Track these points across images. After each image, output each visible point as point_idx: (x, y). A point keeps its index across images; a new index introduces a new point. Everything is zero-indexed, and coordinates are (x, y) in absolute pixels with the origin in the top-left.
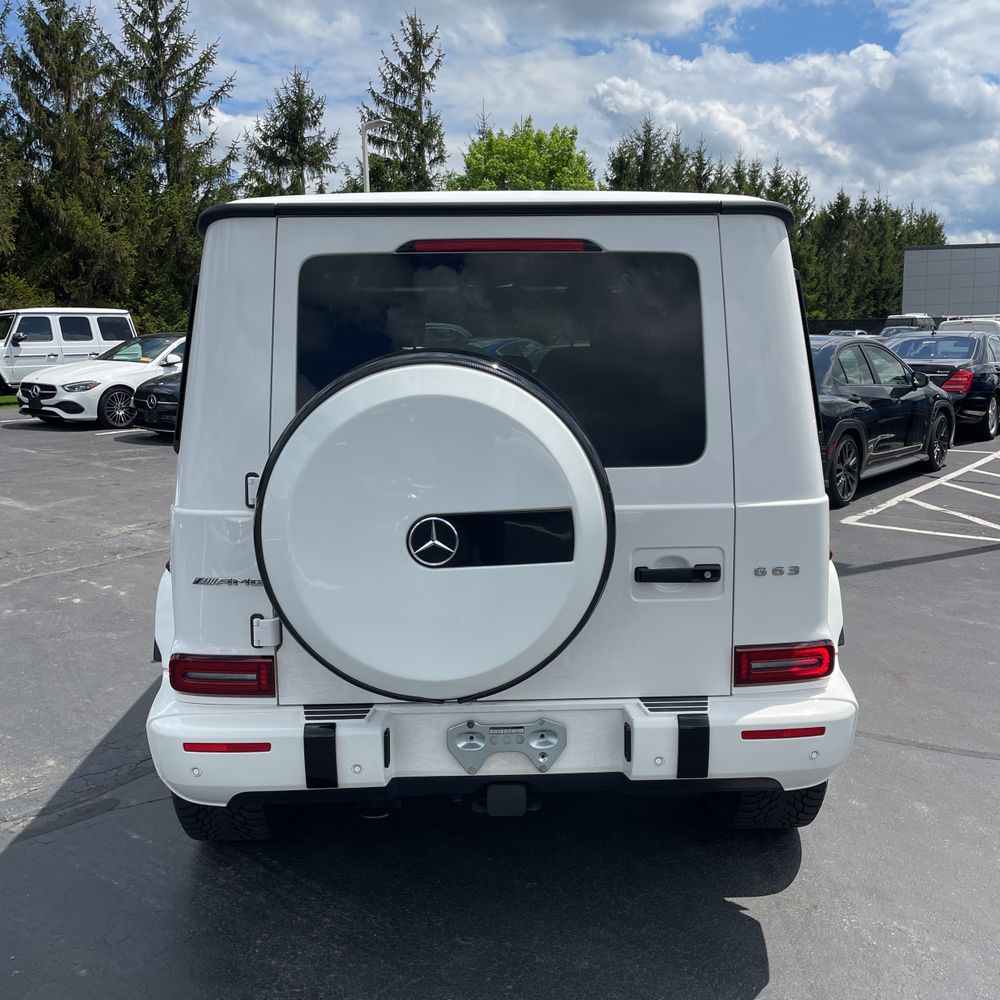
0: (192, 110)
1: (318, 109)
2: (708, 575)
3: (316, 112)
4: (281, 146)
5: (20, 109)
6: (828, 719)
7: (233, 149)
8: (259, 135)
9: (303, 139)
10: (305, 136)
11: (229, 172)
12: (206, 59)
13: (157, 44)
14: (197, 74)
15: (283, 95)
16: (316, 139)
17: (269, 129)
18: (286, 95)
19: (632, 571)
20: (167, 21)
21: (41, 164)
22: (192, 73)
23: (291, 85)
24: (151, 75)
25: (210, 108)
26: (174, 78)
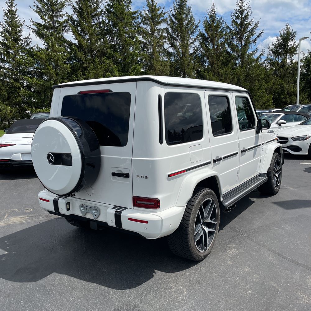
0: (250, 42)
1: (294, 35)
2: (125, 176)
3: (293, 36)
4: (280, 49)
5: (201, 49)
6: (148, 219)
7: (262, 52)
8: (273, 46)
9: (288, 46)
10: (289, 44)
11: (260, 59)
12: (256, 25)
13: (242, 24)
14: (252, 31)
15: (282, 32)
16: (293, 45)
17: (277, 44)
18: (283, 32)
19: (111, 172)
20: (245, 16)
21: (206, 63)
22: (251, 31)
23: (285, 28)
24: (238, 33)
25: (256, 40)
26: (245, 33)
